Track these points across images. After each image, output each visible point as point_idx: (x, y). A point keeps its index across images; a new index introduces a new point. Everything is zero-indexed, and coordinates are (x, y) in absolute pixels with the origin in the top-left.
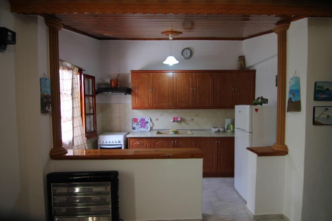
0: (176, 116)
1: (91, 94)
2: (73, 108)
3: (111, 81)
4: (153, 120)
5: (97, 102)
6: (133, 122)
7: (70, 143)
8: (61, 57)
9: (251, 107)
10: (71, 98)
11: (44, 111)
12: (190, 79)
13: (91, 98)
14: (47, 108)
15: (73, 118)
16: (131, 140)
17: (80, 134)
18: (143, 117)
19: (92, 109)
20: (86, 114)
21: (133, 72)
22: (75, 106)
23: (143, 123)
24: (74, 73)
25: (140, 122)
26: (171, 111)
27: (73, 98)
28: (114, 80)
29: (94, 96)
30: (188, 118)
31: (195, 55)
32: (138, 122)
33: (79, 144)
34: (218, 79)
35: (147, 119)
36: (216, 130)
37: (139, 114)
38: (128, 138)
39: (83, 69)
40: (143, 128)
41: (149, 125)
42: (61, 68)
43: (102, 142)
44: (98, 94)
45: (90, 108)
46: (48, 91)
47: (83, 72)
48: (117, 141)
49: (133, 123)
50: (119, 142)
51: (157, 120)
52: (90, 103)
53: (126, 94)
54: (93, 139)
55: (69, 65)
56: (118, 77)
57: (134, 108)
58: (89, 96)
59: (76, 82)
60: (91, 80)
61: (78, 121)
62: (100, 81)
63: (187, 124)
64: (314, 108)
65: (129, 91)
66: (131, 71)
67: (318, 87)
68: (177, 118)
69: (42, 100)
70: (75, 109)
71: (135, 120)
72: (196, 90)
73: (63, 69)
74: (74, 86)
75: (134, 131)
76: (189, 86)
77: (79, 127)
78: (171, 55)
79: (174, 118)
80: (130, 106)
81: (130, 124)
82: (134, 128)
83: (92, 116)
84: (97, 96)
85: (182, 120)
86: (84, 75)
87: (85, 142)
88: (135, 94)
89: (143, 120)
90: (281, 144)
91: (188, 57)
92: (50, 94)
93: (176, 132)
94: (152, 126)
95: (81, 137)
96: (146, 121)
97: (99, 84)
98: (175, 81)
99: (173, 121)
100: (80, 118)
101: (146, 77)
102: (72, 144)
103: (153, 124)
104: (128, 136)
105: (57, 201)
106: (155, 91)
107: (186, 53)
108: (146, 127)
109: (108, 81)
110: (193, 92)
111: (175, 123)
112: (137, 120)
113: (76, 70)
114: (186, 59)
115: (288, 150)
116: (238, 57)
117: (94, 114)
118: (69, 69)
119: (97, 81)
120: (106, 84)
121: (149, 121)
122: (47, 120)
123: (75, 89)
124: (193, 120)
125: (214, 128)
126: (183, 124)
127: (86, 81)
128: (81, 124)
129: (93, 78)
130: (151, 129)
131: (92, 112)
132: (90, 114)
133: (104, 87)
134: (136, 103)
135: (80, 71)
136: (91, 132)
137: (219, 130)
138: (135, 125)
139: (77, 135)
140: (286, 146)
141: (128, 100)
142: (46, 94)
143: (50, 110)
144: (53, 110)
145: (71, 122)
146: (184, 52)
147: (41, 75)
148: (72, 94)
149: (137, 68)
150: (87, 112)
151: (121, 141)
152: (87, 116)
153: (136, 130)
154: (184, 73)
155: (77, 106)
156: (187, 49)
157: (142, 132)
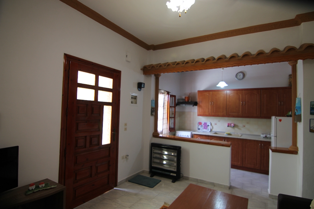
0: (230, 122)
1: (173, 106)
2: (163, 114)
3: (185, 97)
4: (213, 124)
5: (176, 110)
6: (199, 124)
7: (161, 132)
8: (160, 88)
9: (275, 118)
10: (163, 108)
11: (152, 115)
12: (240, 95)
13: (173, 108)
14: (153, 113)
15: (163, 119)
16: (195, 136)
17: (166, 128)
18: (206, 122)
19: (173, 115)
20: (170, 117)
21: (199, 91)
22: (164, 113)
23: (206, 126)
24: (165, 95)
25: (204, 125)
26: (227, 118)
27: (164, 109)
28: (187, 97)
29: (175, 107)
30: (240, 125)
31: (247, 76)
32: (202, 124)
33: (165, 133)
34: (265, 95)
35: (208, 124)
36: (264, 136)
37: (203, 120)
38: (193, 134)
39: (170, 92)
40: (205, 129)
41: (209, 128)
42: (159, 93)
43: (178, 135)
44: (177, 106)
45: (172, 114)
46: (154, 106)
47: (170, 94)
48: (187, 136)
49: (198, 126)
50: (188, 136)
51: (216, 124)
52: (172, 111)
53: (193, 106)
54: (173, 133)
55: (163, 91)
56: (189, 95)
57: (199, 115)
58: (172, 107)
59: (166, 100)
60: (173, 98)
61: (166, 121)
62: (179, 98)
63: (240, 129)
64: (310, 119)
65: (195, 104)
66: (198, 91)
67: (313, 105)
68: (231, 124)
69: (151, 110)
70: (164, 114)
71: (200, 123)
72: (245, 103)
73: (160, 94)
74: (165, 102)
75: (199, 131)
76: (240, 100)
77: (166, 124)
78: (222, 81)
79: (228, 124)
80: (197, 114)
81: (196, 127)
82: (199, 129)
83: (173, 119)
84: (176, 107)
85: (235, 126)
86: (170, 95)
87: (168, 132)
88: (200, 106)
89: (205, 124)
90: (294, 146)
91: (241, 79)
92: (154, 107)
93: (229, 134)
94: (211, 128)
95: (166, 129)
96: (207, 125)
97: (178, 100)
98: (228, 97)
99: (228, 126)
100: (166, 119)
101: (208, 95)
102: (162, 133)
103: (213, 127)
104: (193, 133)
105: (154, 156)
106: (213, 104)
107: (239, 75)
108: (207, 129)
109: (184, 97)
110: (243, 104)
111: (229, 128)
112: (202, 123)
113: (166, 93)
114: (240, 80)
115: (298, 151)
116: (288, 75)
117: (174, 118)
118: (163, 93)
119: (177, 98)
120: (183, 99)
121: (210, 125)
122: (152, 118)
123: (165, 104)
124: (244, 126)
125: (262, 134)
126: (236, 129)
127: (171, 98)
128: (167, 122)
129: (175, 96)
130: (211, 130)
131: (173, 116)
132: (172, 118)
133: (182, 101)
134: (200, 111)
135: (168, 93)
136: (172, 128)
137: (266, 136)
138: (200, 127)
139: (165, 128)
140: (297, 147)
141: (195, 110)
142: (153, 107)
143: (154, 114)
144: (155, 114)
145: (162, 120)
146: (237, 75)
147: (151, 99)
148: (163, 106)
149: (202, 89)
150: (171, 116)
151: (189, 136)
152: (170, 119)
153: (200, 130)
154: (236, 91)
155: (166, 112)
156: (241, 72)
157: (204, 132)
